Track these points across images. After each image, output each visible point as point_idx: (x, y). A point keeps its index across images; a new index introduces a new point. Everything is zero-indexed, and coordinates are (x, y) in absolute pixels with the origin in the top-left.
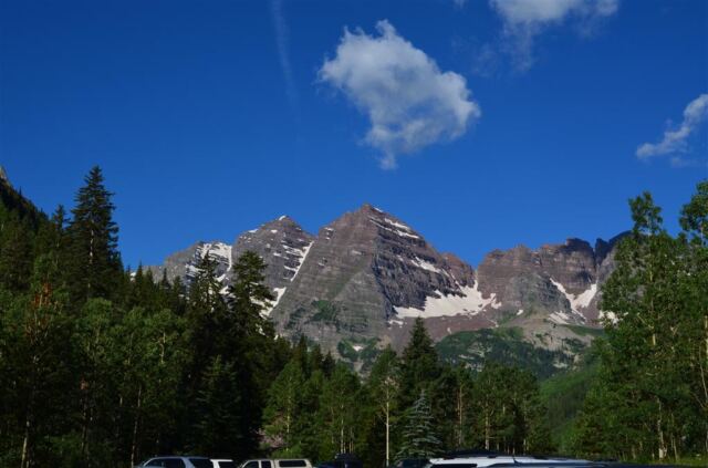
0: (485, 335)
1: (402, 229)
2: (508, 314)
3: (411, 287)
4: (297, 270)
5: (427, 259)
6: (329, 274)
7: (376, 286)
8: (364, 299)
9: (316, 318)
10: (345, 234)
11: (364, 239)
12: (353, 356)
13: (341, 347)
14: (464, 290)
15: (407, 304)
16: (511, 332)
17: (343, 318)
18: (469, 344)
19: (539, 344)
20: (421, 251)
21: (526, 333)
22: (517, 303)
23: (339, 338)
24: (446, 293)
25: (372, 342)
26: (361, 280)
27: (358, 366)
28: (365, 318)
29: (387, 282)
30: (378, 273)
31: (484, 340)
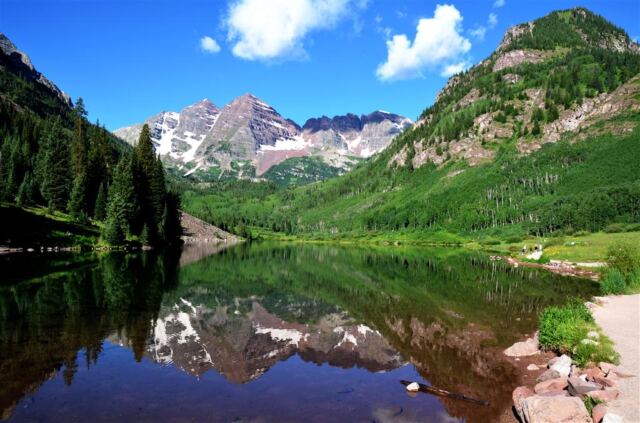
0: (305, 159)
1: (265, 105)
2: (317, 149)
3: (269, 135)
4: (212, 126)
5: (277, 121)
6: (228, 128)
7: (251, 134)
8: (245, 140)
9: (220, 149)
10: (236, 109)
11: (245, 111)
12: (238, 169)
13: (232, 164)
14: (296, 137)
15: (267, 143)
16: (318, 158)
17: (233, 149)
18: (297, 163)
19: (331, 164)
20: (275, 118)
21: (325, 159)
22: (321, 144)
23: (231, 160)
24: (287, 138)
25: (248, 162)
26: (244, 131)
27: (241, 173)
28: (245, 149)
29: (257, 132)
30: (252, 127)
31: (304, 161)
